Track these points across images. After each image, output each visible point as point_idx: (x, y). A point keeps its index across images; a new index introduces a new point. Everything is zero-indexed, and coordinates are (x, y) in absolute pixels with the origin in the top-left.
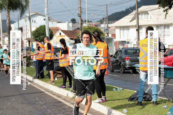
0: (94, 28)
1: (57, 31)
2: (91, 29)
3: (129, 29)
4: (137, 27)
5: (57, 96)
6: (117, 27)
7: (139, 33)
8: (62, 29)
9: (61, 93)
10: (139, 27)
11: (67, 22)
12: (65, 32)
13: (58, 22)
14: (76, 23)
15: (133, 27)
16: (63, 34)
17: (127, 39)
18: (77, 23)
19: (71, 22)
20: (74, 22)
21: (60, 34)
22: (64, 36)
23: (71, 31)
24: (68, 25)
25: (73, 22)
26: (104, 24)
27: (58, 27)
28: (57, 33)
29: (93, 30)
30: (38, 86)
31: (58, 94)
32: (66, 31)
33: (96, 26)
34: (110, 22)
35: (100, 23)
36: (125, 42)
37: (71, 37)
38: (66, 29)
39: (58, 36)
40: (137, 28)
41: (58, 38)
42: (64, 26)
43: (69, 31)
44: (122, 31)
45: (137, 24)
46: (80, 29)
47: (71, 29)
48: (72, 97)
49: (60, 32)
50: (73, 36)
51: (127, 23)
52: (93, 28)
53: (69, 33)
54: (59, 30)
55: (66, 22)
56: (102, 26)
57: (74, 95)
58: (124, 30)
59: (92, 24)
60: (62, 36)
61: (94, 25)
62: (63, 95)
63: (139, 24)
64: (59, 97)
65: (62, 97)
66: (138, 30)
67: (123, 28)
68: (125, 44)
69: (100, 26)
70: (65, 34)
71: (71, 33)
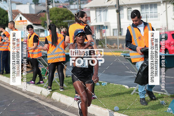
0: (63, 10)
1: (17, 15)
2: (59, 10)
3: (107, 10)
4: (117, 7)
5: (28, 94)
6: (92, 8)
7: (119, 14)
8: (23, 13)
9: (32, 91)
10: (119, 7)
11: (29, 4)
12: (26, 16)
13: (17, 3)
14: (38, 4)
15: (111, 7)
16: (24, 18)
17: (105, 23)
18: (41, 4)
19: (33, 3)
20: (37, 3)
21: (21, 18)
22: (26, 21)
23: (34, 15)
24: (30, 7)
25: (35, 4)
26: (74, 4)
27: (18, 10)
28: (16, 18)
29: (61, 13)
30: (2, 83)
31: (29, 92)
32: (27, 14)
33: (64, 7)
34: (82, 2)
35: (68, 3)
36: (102, 26)
37: (35, 21)
38: (27, 12)
39: (19, 21)
40: (118, 9)
41: (18, 24)
42: (25, 9)
43: (32, 14)
44: (98, 13)
45: (117, 3)
46: (47, 12)
47: (34, 13)
48: (47, 95)
49: (21, 16)
50: (37, 21)
51: (105, 3)
52: (61, 10)
53: (32, 17)
54: (20, 14)
55: (27, 3)
56: (72, 7)
57: (50, 92)
58: (100, 11)
59: (60, 5)
60: (23, 21)
61: (62, 7)
62: (35, 92)
63: (120, 4)
64: (30, 96)
65: (34, 96)
66: (118, 11)
67: (99, 9)
68: (103, 29)
69: (70, 7)
70: (27, 18)
71: (34, 17)
